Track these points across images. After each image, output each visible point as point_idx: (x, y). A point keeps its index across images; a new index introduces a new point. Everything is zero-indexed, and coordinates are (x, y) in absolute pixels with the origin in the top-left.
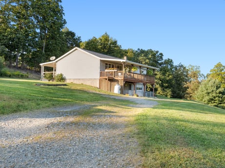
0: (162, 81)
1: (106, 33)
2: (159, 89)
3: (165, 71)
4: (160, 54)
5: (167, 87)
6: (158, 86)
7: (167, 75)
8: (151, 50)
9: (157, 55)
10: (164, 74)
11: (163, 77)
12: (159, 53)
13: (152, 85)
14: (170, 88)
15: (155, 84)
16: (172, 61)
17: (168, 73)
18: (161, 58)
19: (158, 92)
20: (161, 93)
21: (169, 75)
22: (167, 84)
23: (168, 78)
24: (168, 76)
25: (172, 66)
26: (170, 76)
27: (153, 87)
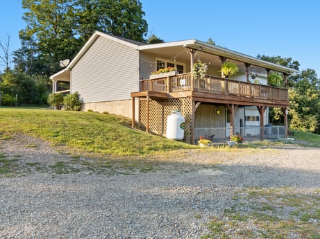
0: (300, 104)
1: (210, 40)
2: (296, 117)
3: (305, 87)
4: (294, 63)
5: (308, 113)
6: (292, 111)
7: (308, 93)
8: (279, 57)
9: (289, 64)
10: (302, 92)
11: (301, 97)
12: (292, 62)
13: (284, 110)
14: (314, 114)
15: (288, 108)
16: (314, 72)
17: (309, 90)
18: (296, 68)
19: (293, 121)
20: (299, 123)
21: (311, 93)
22: (308, 109)
23: (309, 99)
24: (310, 95)
25: (314, 79)
26: (314, 95)
27: (284, 113)
